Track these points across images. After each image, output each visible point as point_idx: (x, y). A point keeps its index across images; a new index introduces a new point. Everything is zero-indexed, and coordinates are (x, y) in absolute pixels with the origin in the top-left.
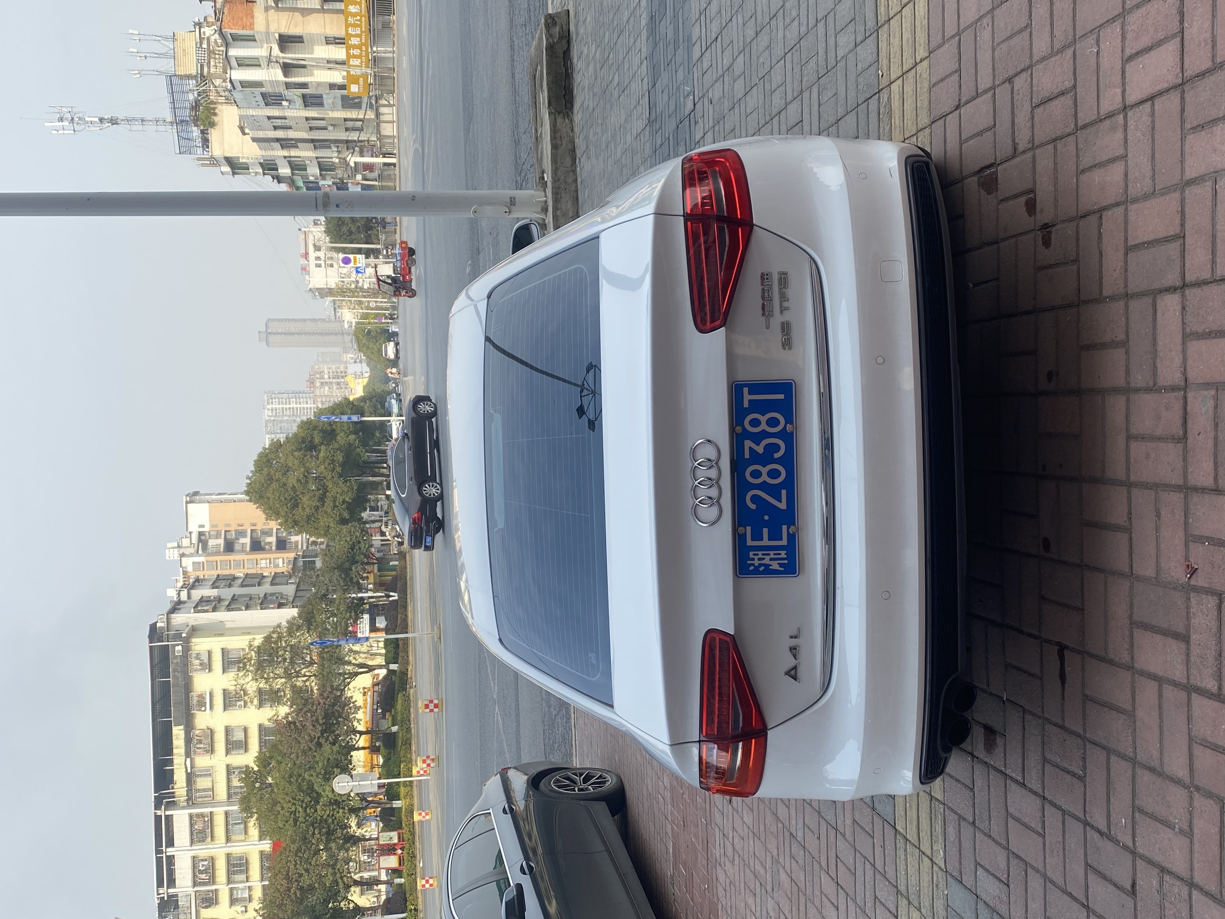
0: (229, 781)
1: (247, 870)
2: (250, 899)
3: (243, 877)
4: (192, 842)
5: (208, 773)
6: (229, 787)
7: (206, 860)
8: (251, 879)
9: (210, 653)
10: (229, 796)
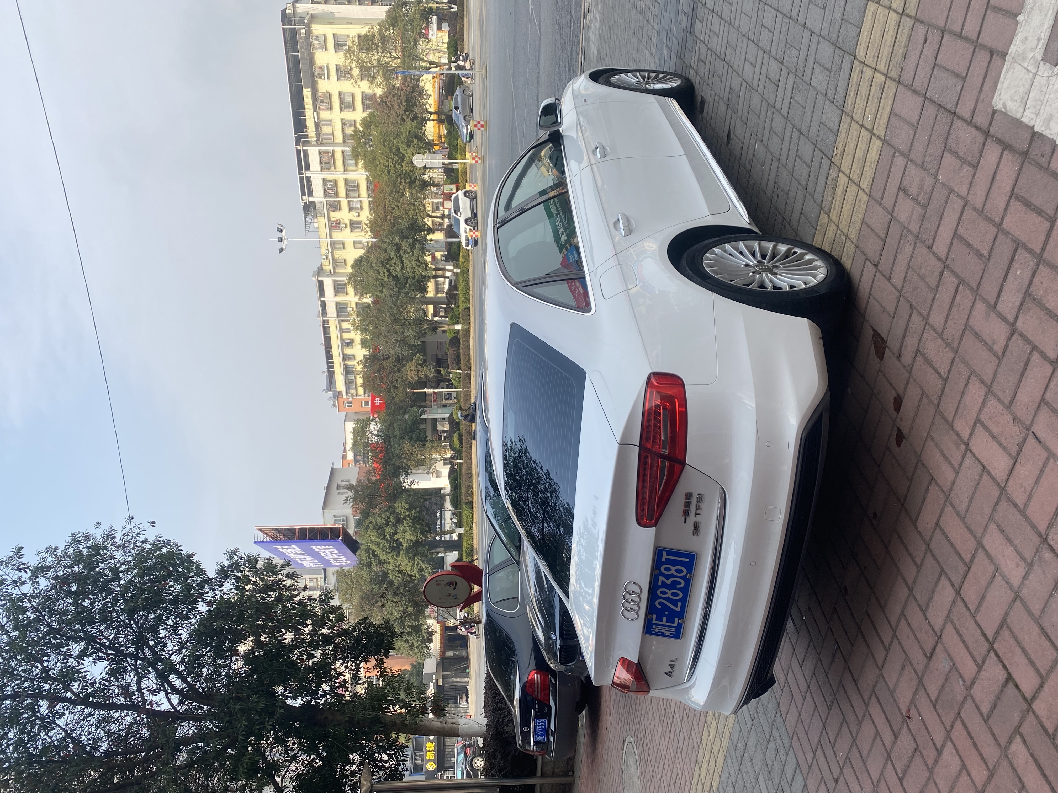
0: (343, 130)
1: (358, 191)
2: (361, 208)
3: (356, 194)
4: (322, 169)
5: (329, 123)
6: (344, 134)
7: (331, 181)
8: (361, 196)
9: (325, 36)
10: (344, 140)
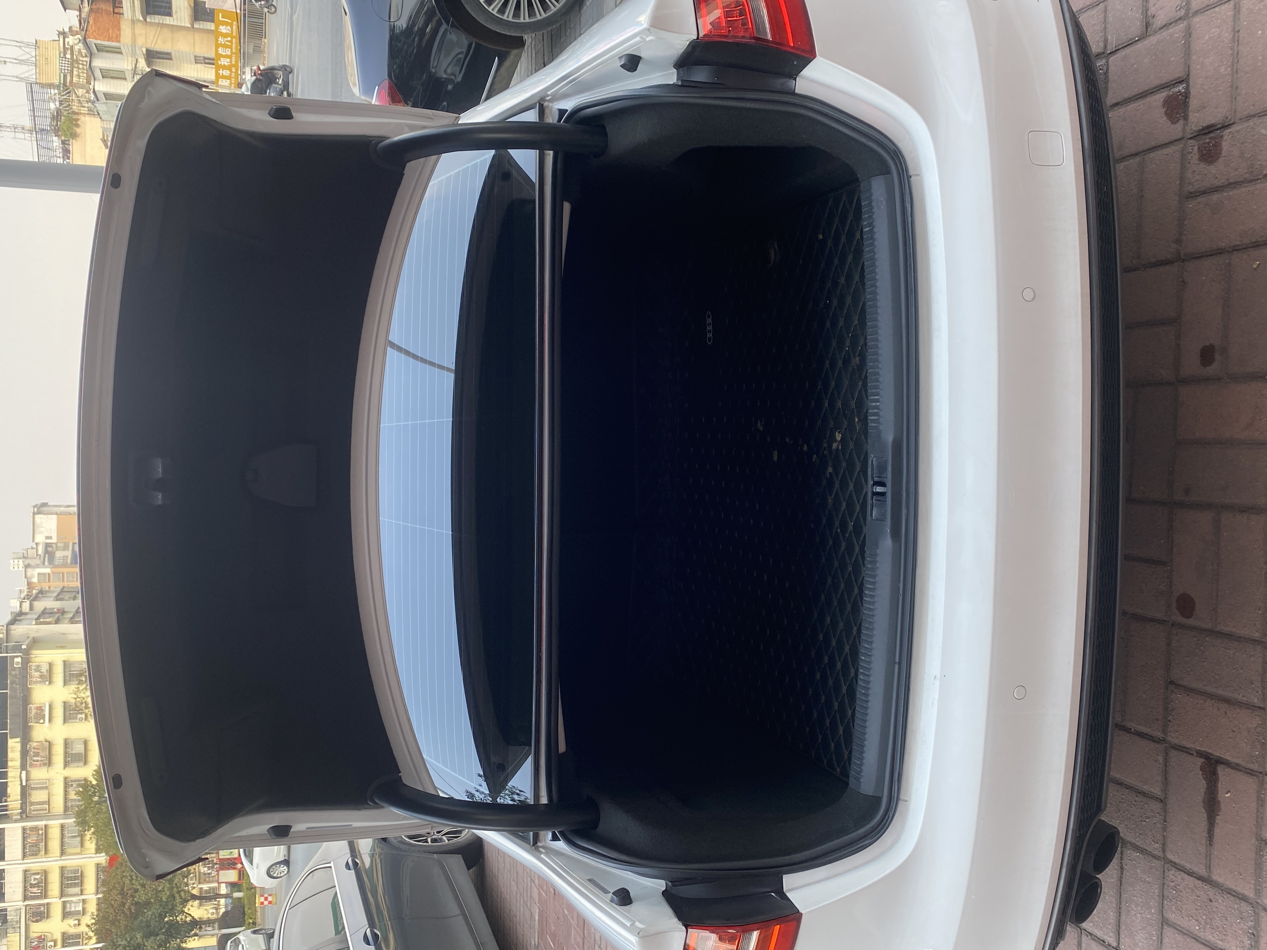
0: (66, 793)
1: (82, 884)
2: (84, 912)
3: (77, 890)
4: (24, 856)
5: (45, 786)
6: (66, 799)
7: (38, 874)
8: (85, 892)
9: (51, 665)
10: (66, 809)
